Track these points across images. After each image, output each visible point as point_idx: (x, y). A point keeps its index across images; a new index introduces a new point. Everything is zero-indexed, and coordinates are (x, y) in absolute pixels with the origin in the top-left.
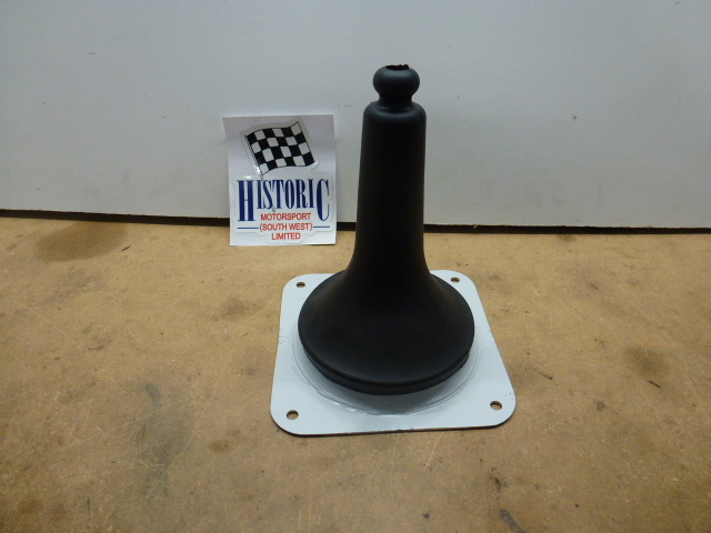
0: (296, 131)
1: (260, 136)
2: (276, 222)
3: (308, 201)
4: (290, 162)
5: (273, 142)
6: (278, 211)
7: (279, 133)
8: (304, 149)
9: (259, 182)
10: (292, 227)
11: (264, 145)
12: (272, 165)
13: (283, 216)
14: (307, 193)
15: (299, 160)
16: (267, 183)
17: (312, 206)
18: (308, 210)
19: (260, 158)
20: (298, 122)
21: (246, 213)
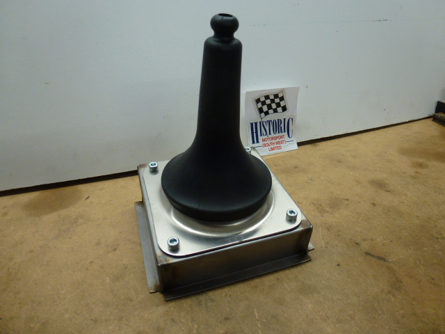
0: (280, 96)
1: (262, 99)
2: (270, 142)
3: (283, 129)
4: (275, 111)
5: (268, 102)
6: (270, 136)
7: (272, 97)
8: (282, 104)
10: (277, 143)
11: (264, 103)
12: (267, 113)
13: (272, 138)
14: (282, 126)
15: (280, 110)
19: (261, 110)
20: (282, 91)
21: (255, 139)
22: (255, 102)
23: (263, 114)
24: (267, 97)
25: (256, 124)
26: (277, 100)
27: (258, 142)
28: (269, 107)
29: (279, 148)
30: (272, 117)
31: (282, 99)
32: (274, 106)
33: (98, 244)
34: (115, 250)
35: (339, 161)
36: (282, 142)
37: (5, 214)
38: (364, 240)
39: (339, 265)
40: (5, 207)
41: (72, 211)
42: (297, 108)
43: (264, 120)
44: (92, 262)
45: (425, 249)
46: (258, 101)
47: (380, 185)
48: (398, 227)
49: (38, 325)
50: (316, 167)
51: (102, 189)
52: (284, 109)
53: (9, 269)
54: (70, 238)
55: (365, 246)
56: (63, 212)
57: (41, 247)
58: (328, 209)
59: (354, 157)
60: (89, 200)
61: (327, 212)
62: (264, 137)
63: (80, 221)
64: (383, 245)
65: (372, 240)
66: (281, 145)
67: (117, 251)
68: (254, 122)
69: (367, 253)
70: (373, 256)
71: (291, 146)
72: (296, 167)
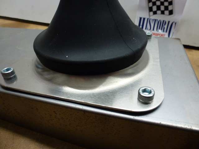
9: (148, 19)
16: (151, 20)
17: (166, 32)
18: (164, 33)
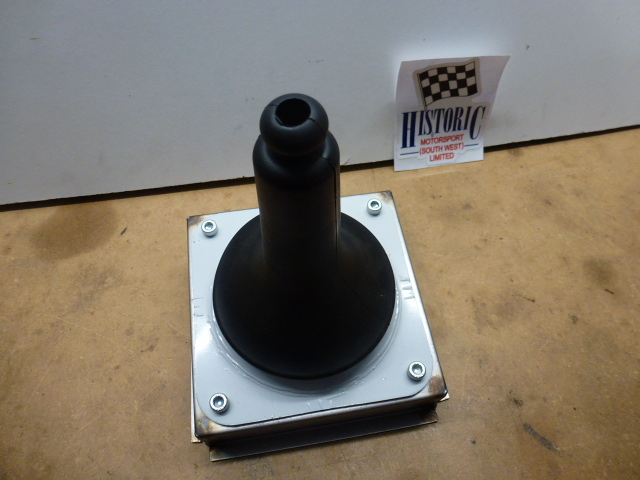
1: (433, 73)
20: (475, 61)
21: (408, 140)
22: (417, 79)
23: (429, 99)
24: (442, 70)
25: (414, 114)
26: (461, 76)
27: (412, 145)
28: (444, 86)
29: (448, 156)
30: (447, 102)
31: (472, 73)
32: (453, 85)
33: (129, 332)
34: (152, 348)
35: (548, 202)
36: (456, 147)
37: (7, 250)
38: (532, 397)
39: (474, 442)
40: (8, 235)
41: (98, 257)
42: (498, 90)
43: (429, 108)
44: (117, 367)
45: (626, 436)
46: (423, 76)
47: (600, 273)
48: (598, 378)
49: (42, 468)
50: (502, 210)
51: (146, 214)
52: (473, 90)
53: (9, 361)
54: (92, 314)
55: (529, 411)
56: (87, 258)
57: (52, 325)
58: (494, 317)
59: (578, 193)
60: (126, 236)
61: (491, 324)
62: (424, 137)
63: (110, 280)
64: (559, 414)
65: (545, 400)
66: (453, 151)
67: (154, 352)
68: (410, 110)
69: (527, 427)
70: (535, 434)
71: (471, 153)
72: (467, 206)
